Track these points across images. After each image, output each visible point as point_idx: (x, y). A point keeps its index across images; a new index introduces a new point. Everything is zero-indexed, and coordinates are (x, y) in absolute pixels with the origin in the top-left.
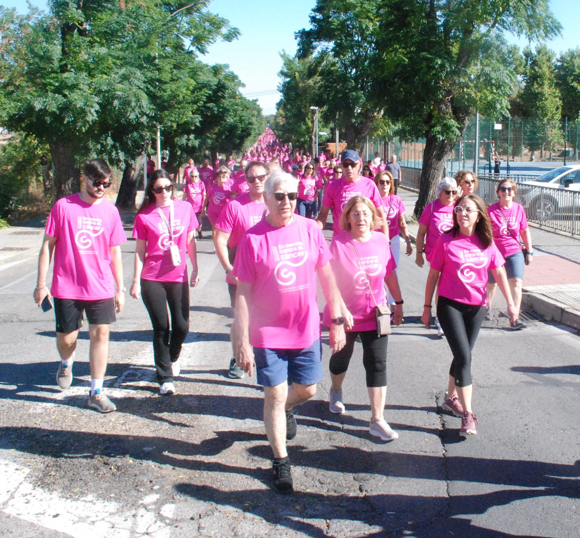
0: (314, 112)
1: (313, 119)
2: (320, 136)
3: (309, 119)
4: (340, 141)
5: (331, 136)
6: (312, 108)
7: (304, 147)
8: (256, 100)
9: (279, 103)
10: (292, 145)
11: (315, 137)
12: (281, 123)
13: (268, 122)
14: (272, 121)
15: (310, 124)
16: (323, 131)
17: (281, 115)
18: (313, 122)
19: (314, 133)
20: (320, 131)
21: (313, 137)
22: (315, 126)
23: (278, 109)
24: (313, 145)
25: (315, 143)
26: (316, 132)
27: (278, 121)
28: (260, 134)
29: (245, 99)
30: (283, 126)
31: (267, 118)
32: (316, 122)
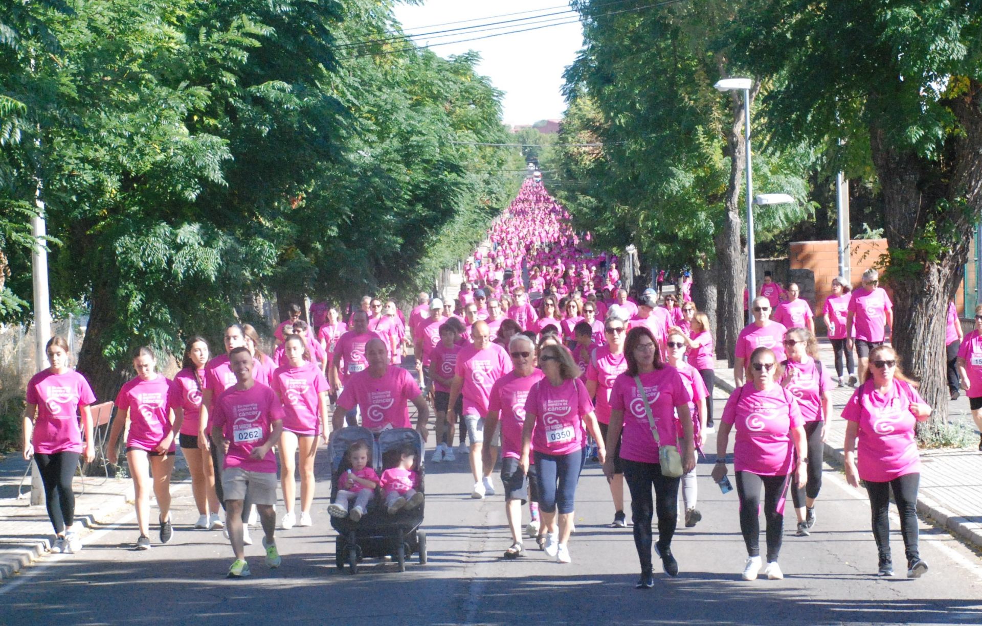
0: (732, 103)
1: (728, 133)
2: (766, 212)
3: (711, 136)
4: (856, 231)
5: (813, 207)
6: (725, 84)
7: (692, 262)
8: (471, 57)
9: (575, 68)
10: (641, 255)
11: (743, 213)
12: (588, 162)
13: (530, 157)
14: (547, 153)
15: (719, 161)
16: (781, 189)
17: (587, 124)
18: (729, 150)
19: (735, 199)
20: (764, 188)
21: (734, 216)
22: (740, 165)
23: (572, 95)
24: (735, 254)
25: (744, 242)
26: (745, 194)
27: (572, 148)
28: (494, 212)
29: (429, 58)
30: (599, 170)
31: (522, 137)
32: (746, 153)
